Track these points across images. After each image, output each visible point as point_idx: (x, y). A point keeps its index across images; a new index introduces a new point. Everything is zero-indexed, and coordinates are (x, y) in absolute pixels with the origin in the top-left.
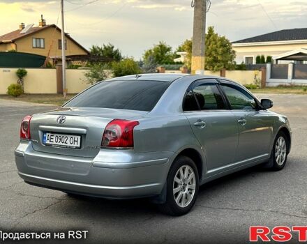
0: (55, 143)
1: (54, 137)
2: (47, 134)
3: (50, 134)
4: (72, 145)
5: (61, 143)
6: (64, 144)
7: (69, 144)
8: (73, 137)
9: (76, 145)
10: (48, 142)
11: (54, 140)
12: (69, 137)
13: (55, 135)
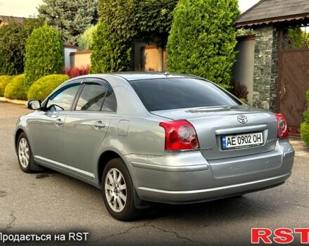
0: (238, 145)
1: (236, 139)
2: (227, 138)
3: (230, 137)
4: (257, 143)
5: (245, 144)
6: (248, 144)
7: (253, 143)
8: (256, 134)
9: (259, 142)
10: (229, 146)
11: (236, 142)
12: (252, 135)
13: (237, 137)
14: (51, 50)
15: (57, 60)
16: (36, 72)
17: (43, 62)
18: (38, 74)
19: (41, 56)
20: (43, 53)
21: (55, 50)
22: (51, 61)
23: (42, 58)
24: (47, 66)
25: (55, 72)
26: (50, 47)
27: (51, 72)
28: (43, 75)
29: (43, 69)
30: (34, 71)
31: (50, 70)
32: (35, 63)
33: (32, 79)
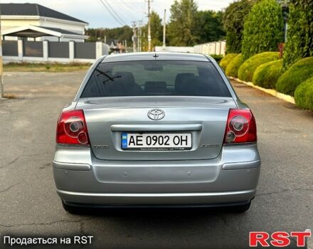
1: (143, 139)
2: (129, 136)
3: (135, 136)
4: (179, 146)
5: (157, 145)
6: (163, 146)
7: (172, 146)
8: (179, 135)
9: (184, 146)
10: (132, 146)
11: (144, 142)
12: (172, 136)
13: (145, 136)
14: (268, 26)
15: (273, 36)
16: (251, 50)
17: (258, 39)
18: (252, 52)
19: (258, 32)
20: (259, 29)
21: (272, 26)
22: (267, 37)
23: (257, 35)
24: (262, 43)
25: (271, 49)
26: (267, 22)
27: (266, 49)
28: (257, 53)
29: (258, 46)
30: (249, 49)
31: (265, 48)
32: (250, 41)
33: (247, 57)
